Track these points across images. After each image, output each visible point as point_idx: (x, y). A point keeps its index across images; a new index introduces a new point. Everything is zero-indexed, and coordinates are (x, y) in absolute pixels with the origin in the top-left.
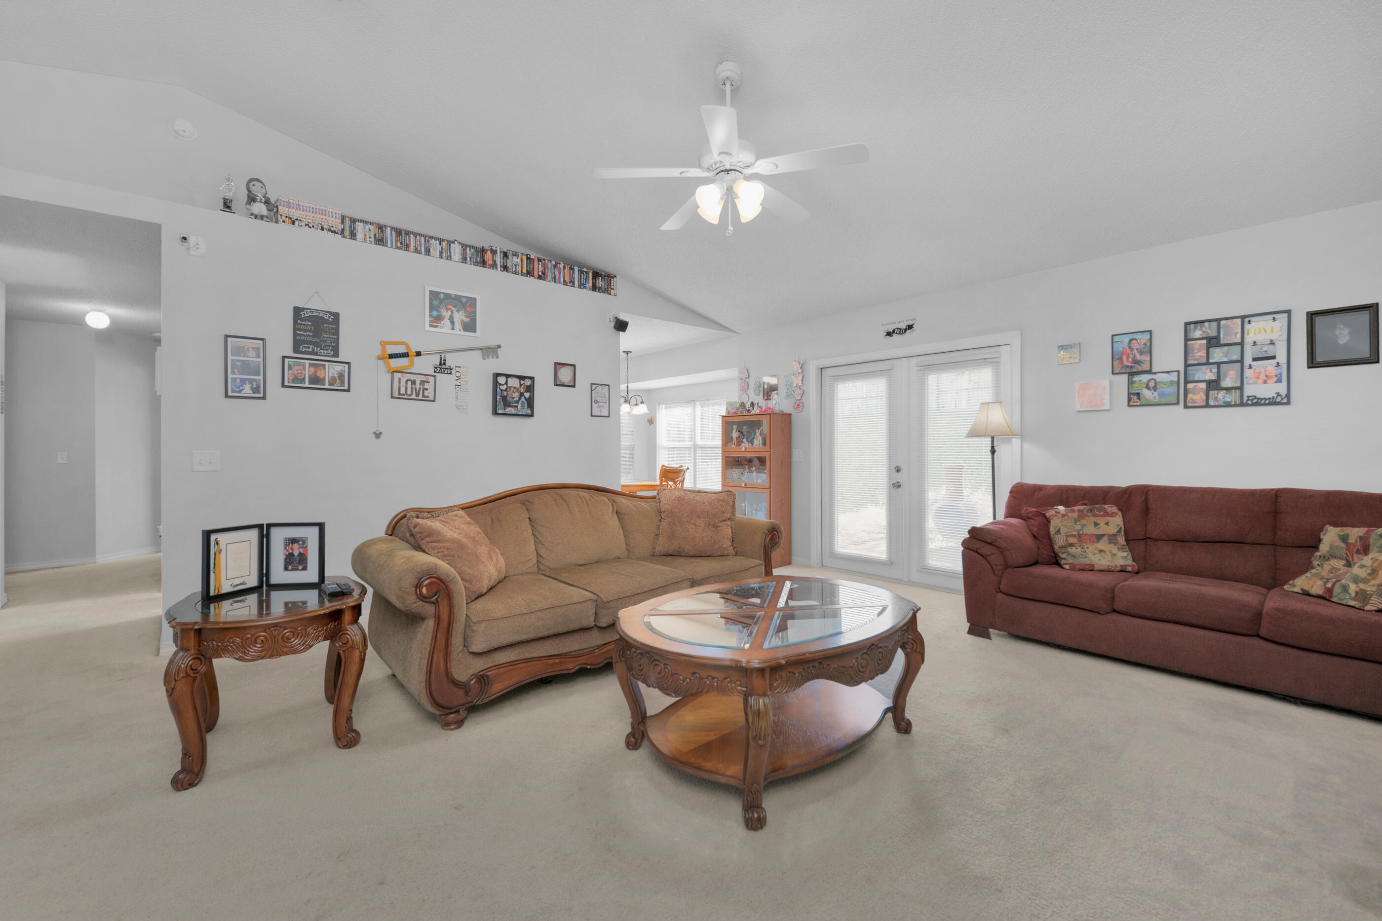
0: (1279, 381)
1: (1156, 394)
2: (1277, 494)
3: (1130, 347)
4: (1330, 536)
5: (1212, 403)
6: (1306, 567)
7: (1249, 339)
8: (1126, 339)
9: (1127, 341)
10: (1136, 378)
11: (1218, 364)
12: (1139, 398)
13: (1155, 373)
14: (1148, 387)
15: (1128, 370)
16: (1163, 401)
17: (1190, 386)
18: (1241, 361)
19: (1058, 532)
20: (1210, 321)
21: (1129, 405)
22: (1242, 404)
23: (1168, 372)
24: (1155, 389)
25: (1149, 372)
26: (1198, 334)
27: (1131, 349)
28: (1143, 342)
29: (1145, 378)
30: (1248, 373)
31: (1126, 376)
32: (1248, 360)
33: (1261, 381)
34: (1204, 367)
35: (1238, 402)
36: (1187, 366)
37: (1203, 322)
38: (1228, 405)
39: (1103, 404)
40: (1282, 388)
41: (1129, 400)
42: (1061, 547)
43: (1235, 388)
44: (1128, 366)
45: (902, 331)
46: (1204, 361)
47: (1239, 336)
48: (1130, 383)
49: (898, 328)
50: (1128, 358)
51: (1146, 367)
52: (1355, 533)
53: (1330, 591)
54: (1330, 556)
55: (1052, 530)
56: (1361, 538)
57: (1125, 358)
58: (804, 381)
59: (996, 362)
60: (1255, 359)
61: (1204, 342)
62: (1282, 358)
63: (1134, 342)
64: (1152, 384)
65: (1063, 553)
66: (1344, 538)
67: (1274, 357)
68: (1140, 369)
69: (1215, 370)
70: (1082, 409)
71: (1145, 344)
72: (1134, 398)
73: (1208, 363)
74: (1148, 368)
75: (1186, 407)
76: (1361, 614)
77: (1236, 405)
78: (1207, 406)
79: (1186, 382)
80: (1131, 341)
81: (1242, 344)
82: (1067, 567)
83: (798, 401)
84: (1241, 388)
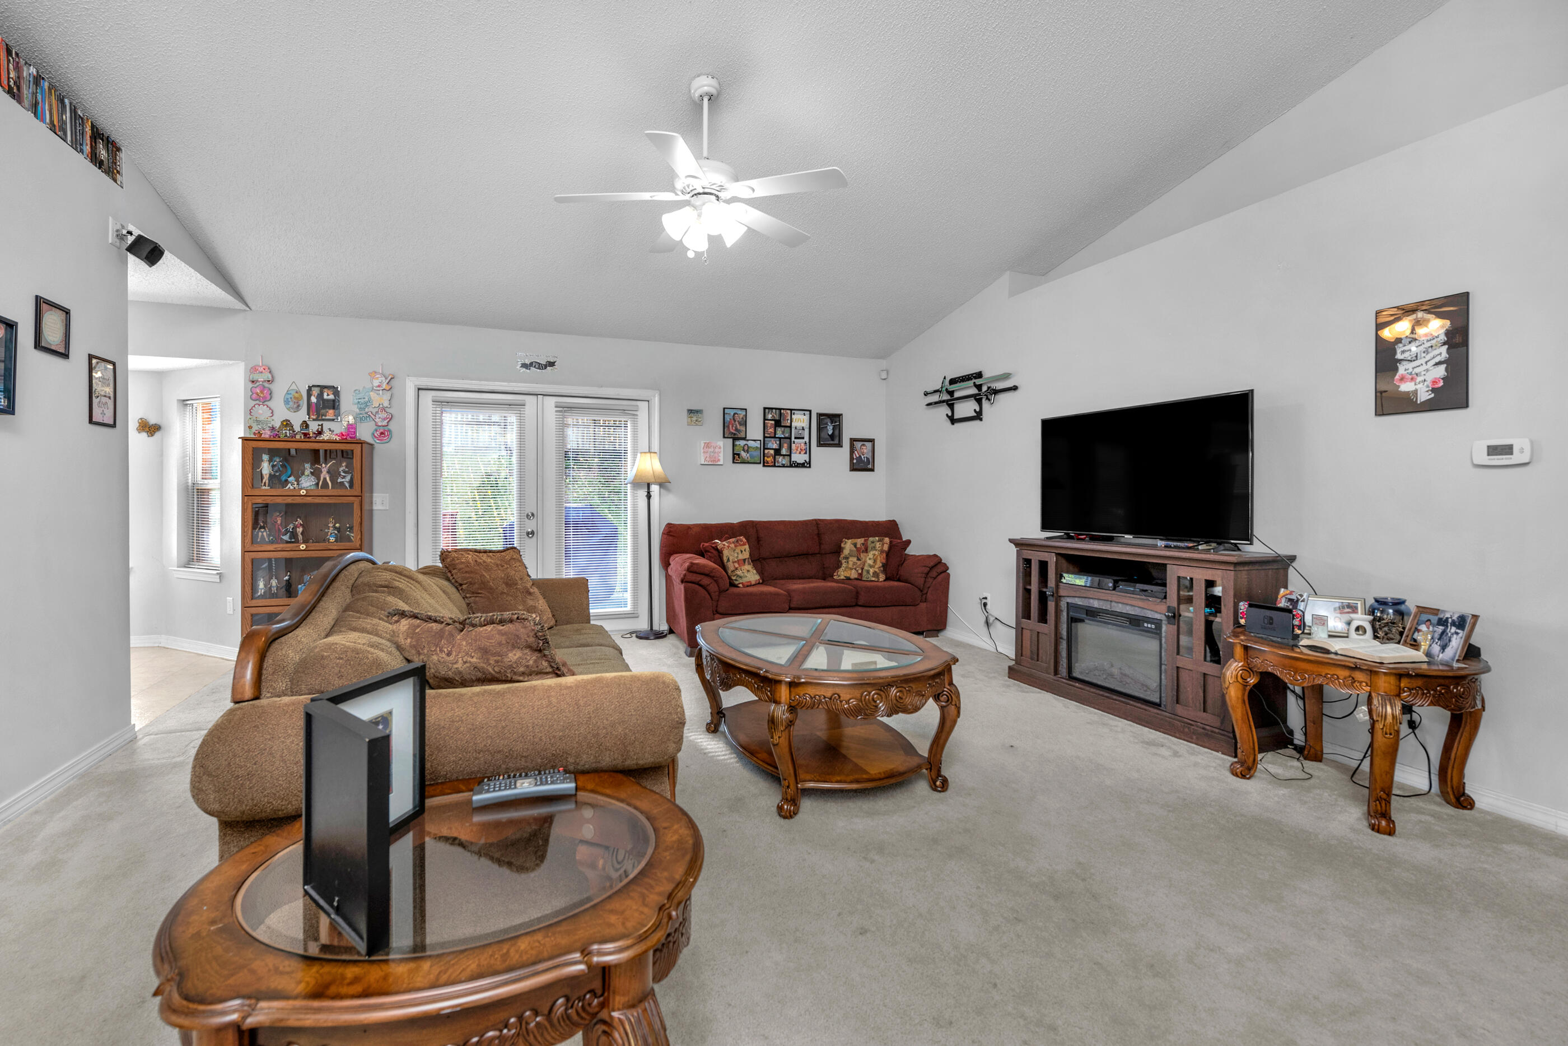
0: (806, 453)
1: (748, 455)
2: (817, 523)
3: (734, 419)
4: (848, 546)
5: (776, 465)
6: (838, 565)
7: (793, 424)
8: (732, 412)
9: (732, 414)
10: (737, 443)
11: (780, 438)
12: (739, 457)
13: (748, 440)
14: (744, 450)
15: (732, 436)
16: (752, 461)
17: (766, 451)
18: (790, 438)
19: (728, 560)
20: (776, 409)
21: (734, 462)
22: (791, 466)
23: (755, 440)
24: (748, 451)
25: (744, 439)
26: (770, 416)
27: (735, 421)
28: (741, 416)
29: (742, 443)
30: (793, 446)
31: (731, 440)
32: (793, 439)
33: (798, 452)
34: (773, 439)
35: (788, 465)
36: (765, 437)
37: (772, 409)
38: (783, 466)
39: (719, 460)
40: (806, 457)
41: (734, 458)
42: (732, 571)
43: (787, 455)
44: (732, 433)
45: (541, 367)
46: (773, 436)
47: (789, 421)
48: (734, 445)
49: (536, 362)
50: (732, 427)
51: (743, 435)
52: (860, 541)
53: (861, 575)
54: (851, 555)
55: (725, 559)
56: (863, 544)
57: (731, 426)
58: (393, 401)
59: (634, 415)
60: (796, 438)
61: (773, 422)
62: (807, 439)
63: (736, 415)
64: (746, 448)
65: (734, 576)
66: (855, 545)
67: (803, 438)
68: (739, 436)
69: (778, 442)
70: (706, 463)
71: (742, 418)
72: (736, 458)
73: (775, 437)
74: (744, 436)
75: (764, 466)
76: (877, 583)
77: (787, 467)
78: (774, 466)
79: (765, 449)
80: (735, 414)
81: (790, 427)
82: (741, 585)
83: (381, 428)
84: (790, 456)
